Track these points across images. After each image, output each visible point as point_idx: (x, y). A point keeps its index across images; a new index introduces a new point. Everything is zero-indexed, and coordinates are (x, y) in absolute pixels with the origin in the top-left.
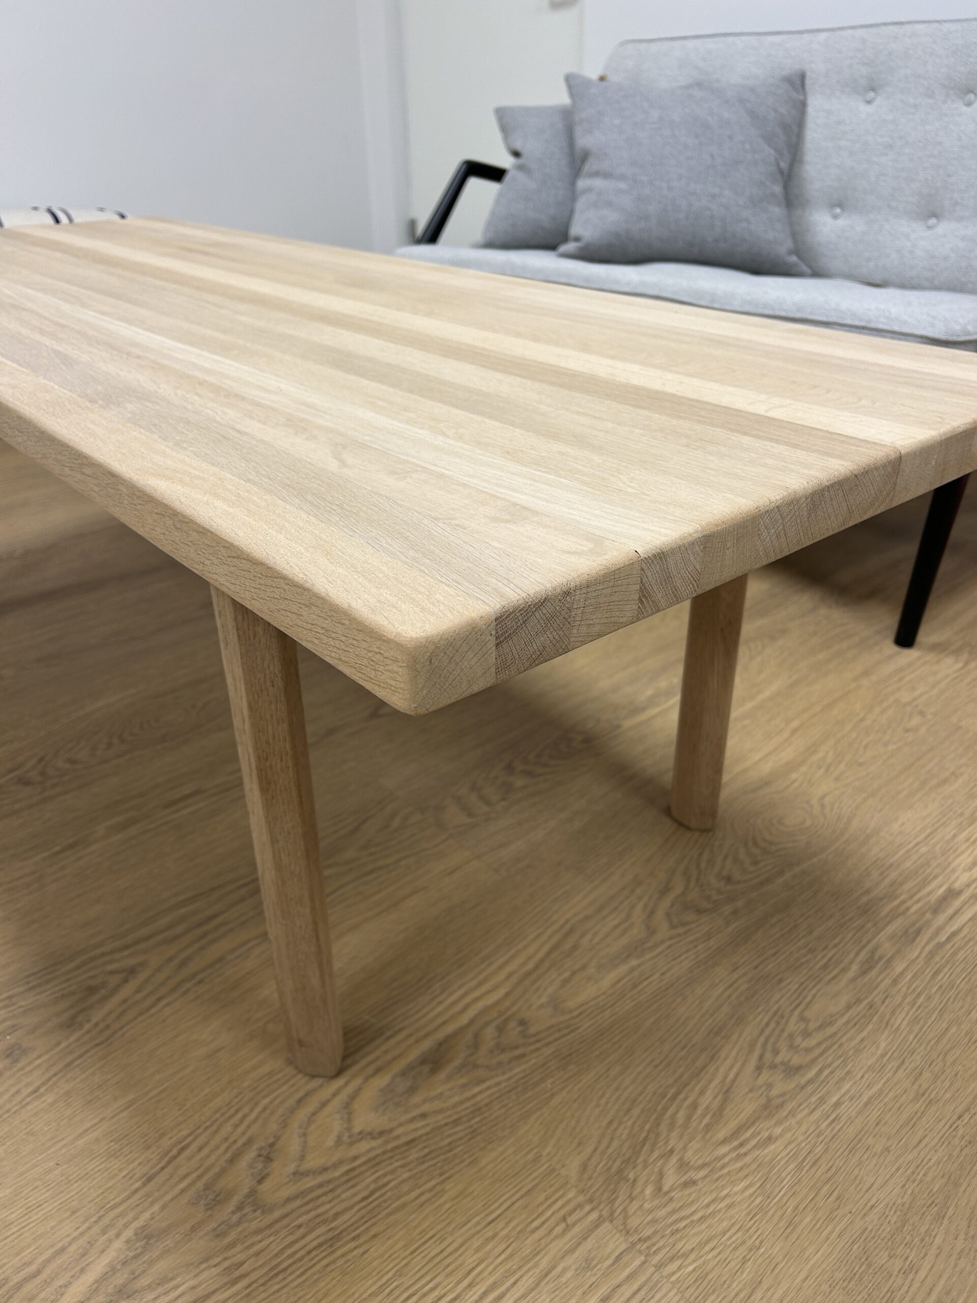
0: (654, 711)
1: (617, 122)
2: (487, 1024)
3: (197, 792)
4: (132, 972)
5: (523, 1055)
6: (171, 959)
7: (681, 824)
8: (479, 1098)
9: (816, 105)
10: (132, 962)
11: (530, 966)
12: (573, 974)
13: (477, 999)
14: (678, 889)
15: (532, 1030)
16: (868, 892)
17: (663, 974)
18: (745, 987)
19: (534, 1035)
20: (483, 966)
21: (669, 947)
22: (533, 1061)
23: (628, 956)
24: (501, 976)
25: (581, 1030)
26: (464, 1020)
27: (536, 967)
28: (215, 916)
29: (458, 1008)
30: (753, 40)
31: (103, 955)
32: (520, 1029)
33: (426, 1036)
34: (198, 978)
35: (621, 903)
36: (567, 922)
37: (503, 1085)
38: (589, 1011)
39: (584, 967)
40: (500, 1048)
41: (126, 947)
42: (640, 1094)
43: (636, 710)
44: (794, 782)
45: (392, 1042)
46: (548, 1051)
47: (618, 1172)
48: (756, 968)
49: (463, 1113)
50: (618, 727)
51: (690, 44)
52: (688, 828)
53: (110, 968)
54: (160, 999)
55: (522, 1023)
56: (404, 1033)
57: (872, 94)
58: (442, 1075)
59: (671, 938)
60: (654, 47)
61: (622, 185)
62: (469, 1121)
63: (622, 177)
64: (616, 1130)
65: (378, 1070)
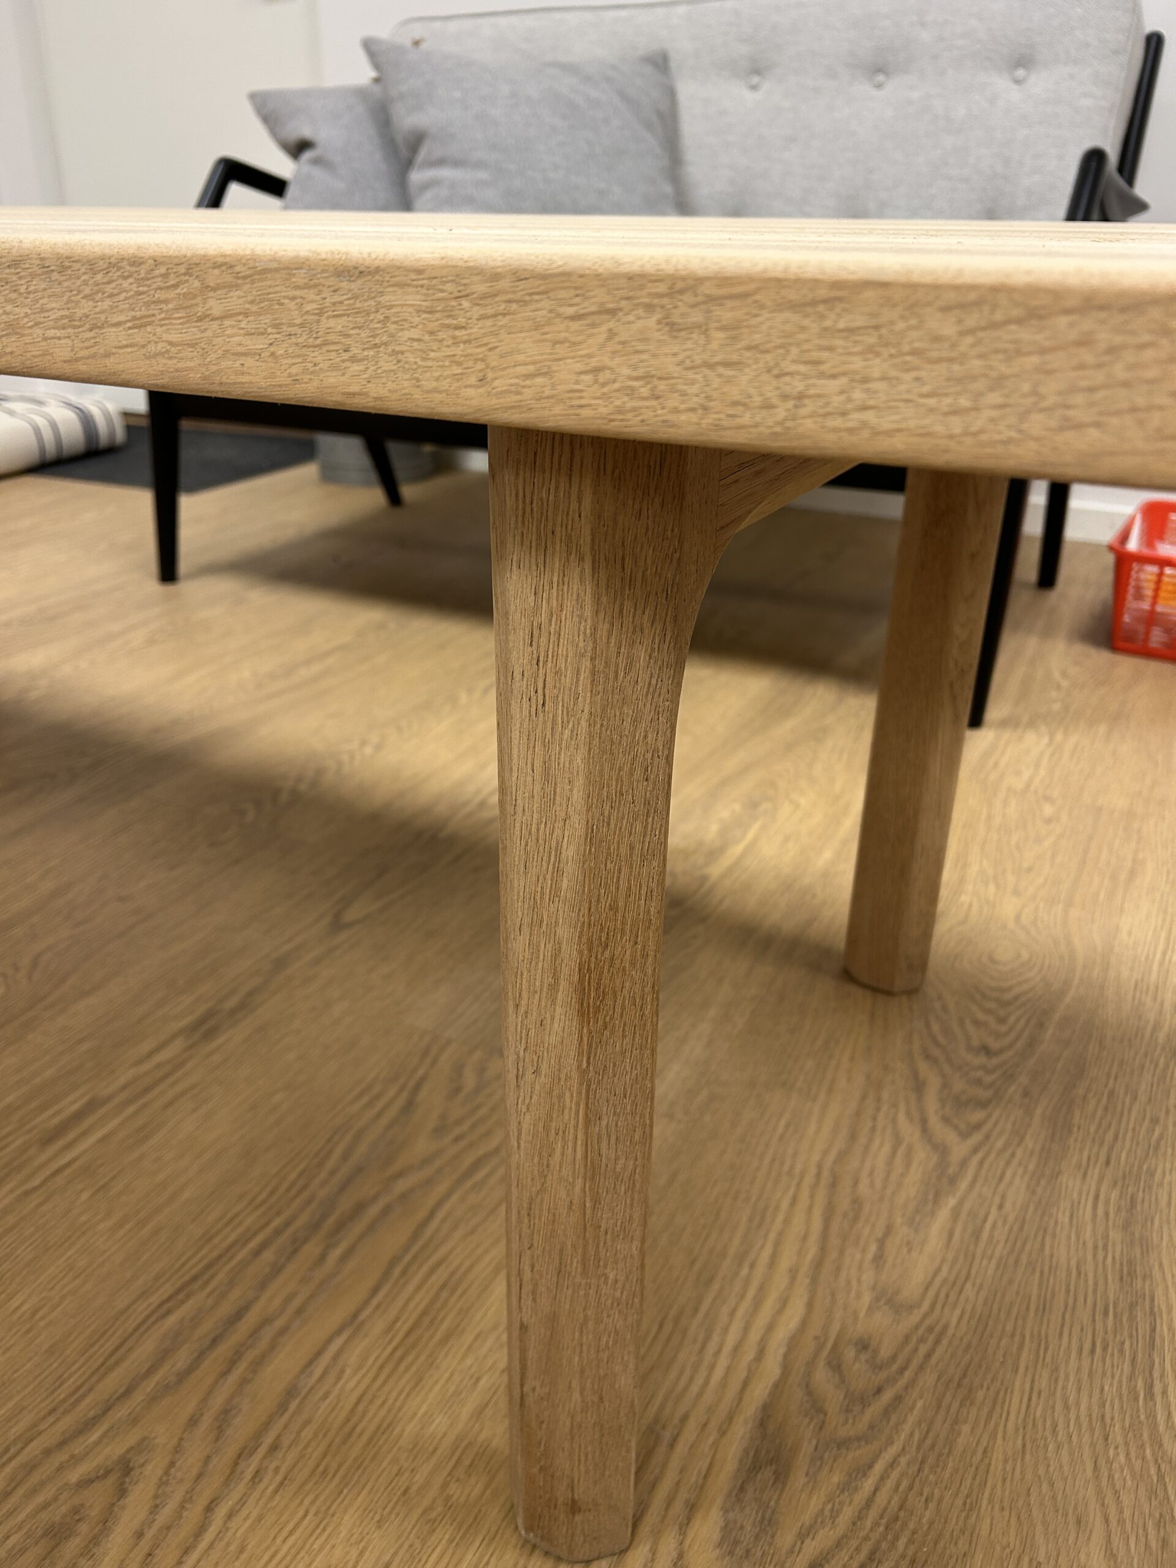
0: (737, 850)
1: (457, 94)
2: (811, 1364)
3: (92, 1106)
4: (125, 1469)
5: (898, 1399)
6: (193, 1422)
7: (875, 990)
8: (881, 1499)
9: (688, 91)
10: (116, 1450)
11: (812, 1251)
12: (882, 1243)
13: (770, 1327)
14: (934, 1083)
15: (885, 1353)
16: (1157, 1027)
17: (1000, 1207)
18: (1115, 1195)
19: (894, 1358)
20: (745, 1271)
21: (981, 1163)
22: (920, 1404)
23: (937, 1195)
24: (780, 1280)
25: (951, 1332)
26: (772, 1368)
27: (823, 1249)
28: (239, 1315)
29: (749, 1354)
30: (588, 16)
31: (48, 1452)
32: (864, 1357)
33: (730, 1418)
34: (268, 1440)
35: (874, 1119)
36: (820, 1167)
37: (903, 1461)
38: (942, 1295)
39: (889, 1230)
40: (857, 1401)
41: (90, 1424)
42: (1103, 1405)
43: (714, 854)
44: (970, 905)
45: (681, 1448)
46: (929, 1379)
47: (1163, 1546)
48: (1108, 1163)
49: (875, 1536)
50: (704, 878)
51: (503, 21)
52: (889, 993)
53: (74, 1476)
54: (209, 1509)
55: (863, 1345)
56: (692, 1427)
57: (755, 79)
58: (798, 1479)
59: (975, 1150)
60: (453, 26)
61: (482, 175)
62: (893, 1545)
63: (479, 165)
64: (1110, 1477)
65: (692, 1508)
